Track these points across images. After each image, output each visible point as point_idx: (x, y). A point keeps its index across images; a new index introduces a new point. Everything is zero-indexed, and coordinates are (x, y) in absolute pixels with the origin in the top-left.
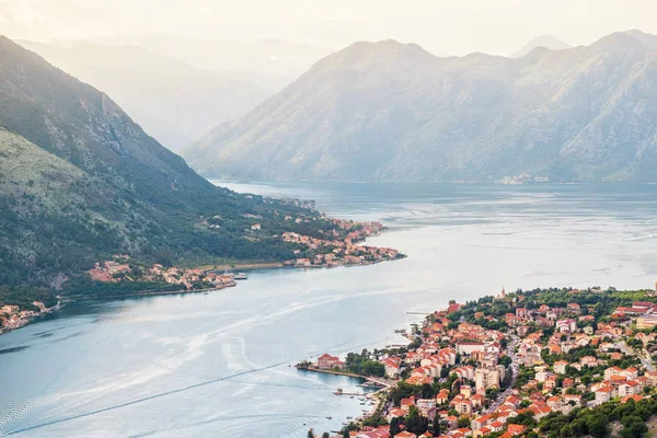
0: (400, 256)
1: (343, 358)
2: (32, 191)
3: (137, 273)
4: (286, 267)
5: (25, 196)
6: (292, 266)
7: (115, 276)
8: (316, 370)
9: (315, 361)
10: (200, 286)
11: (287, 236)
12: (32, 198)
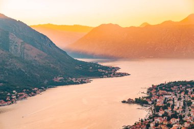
0: (129, 75)
1: (134, 100)
2: (36, 59)
3: (65, 79)
4: (101, 78)
5: (34, 60)
6: (102, 77)
7: (60, 80)
8: (127, 103)
9: (127, 101)
10: (82, 83)
11: (99, 70)
12: (36, 61)
